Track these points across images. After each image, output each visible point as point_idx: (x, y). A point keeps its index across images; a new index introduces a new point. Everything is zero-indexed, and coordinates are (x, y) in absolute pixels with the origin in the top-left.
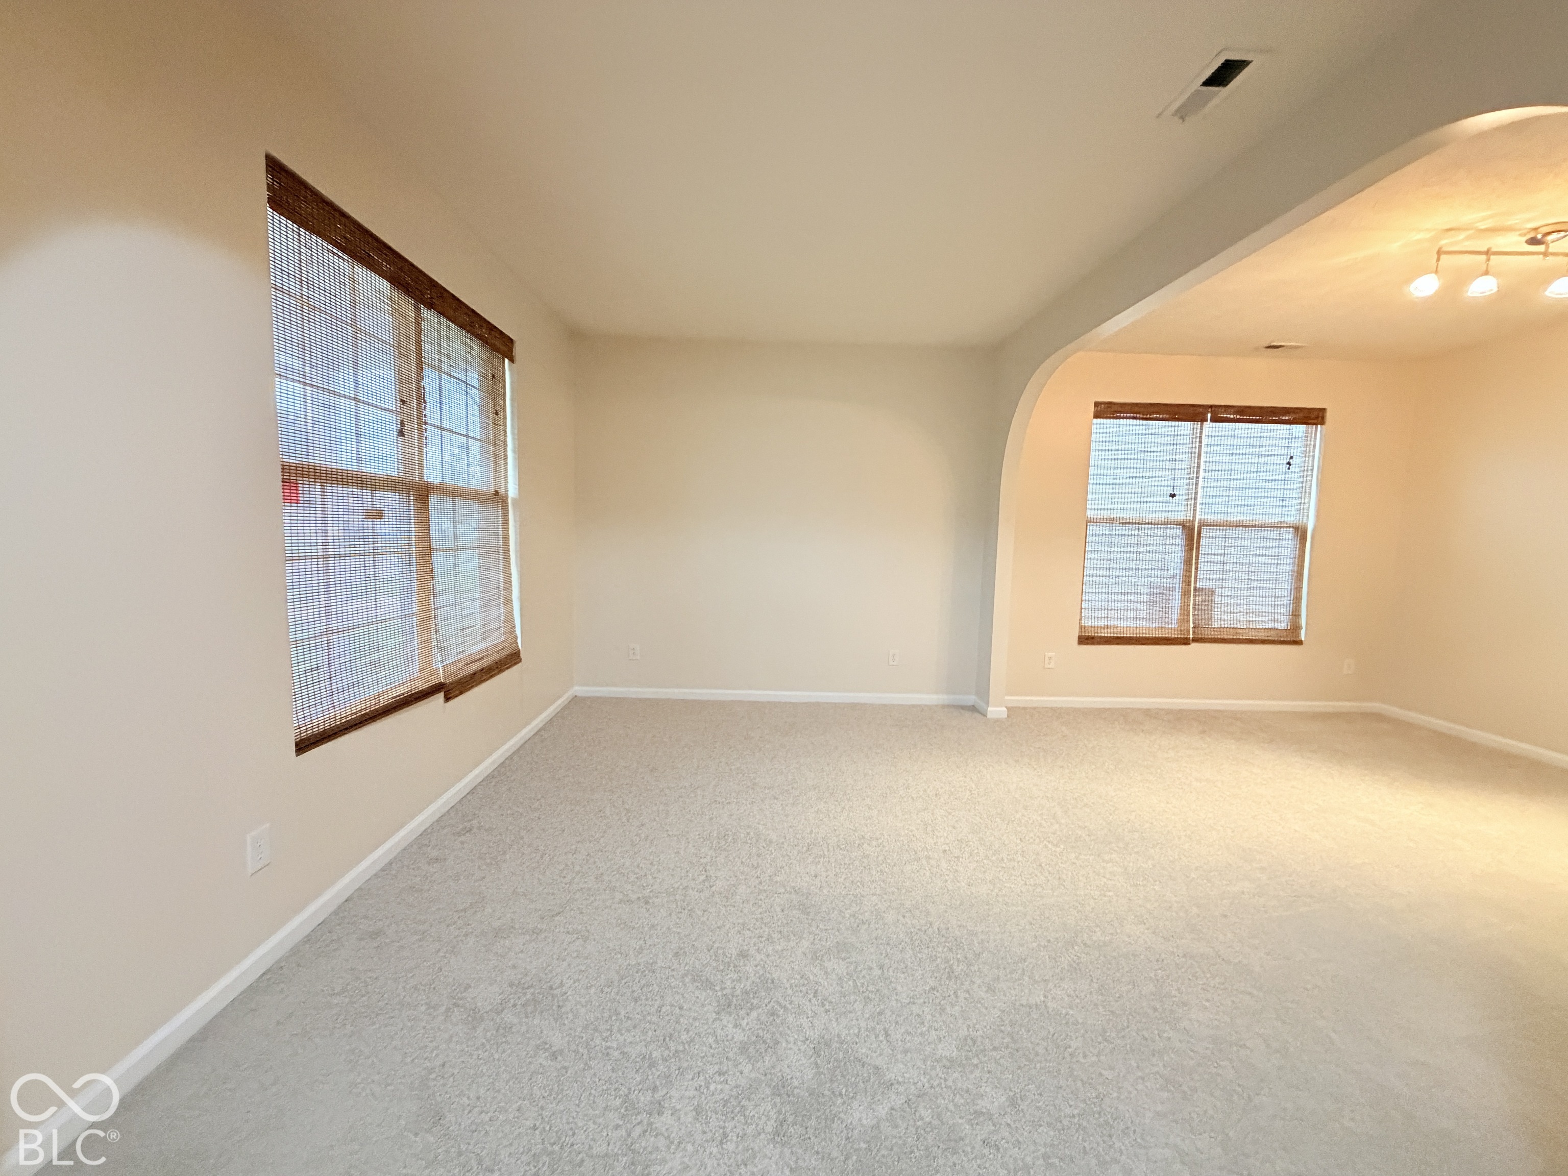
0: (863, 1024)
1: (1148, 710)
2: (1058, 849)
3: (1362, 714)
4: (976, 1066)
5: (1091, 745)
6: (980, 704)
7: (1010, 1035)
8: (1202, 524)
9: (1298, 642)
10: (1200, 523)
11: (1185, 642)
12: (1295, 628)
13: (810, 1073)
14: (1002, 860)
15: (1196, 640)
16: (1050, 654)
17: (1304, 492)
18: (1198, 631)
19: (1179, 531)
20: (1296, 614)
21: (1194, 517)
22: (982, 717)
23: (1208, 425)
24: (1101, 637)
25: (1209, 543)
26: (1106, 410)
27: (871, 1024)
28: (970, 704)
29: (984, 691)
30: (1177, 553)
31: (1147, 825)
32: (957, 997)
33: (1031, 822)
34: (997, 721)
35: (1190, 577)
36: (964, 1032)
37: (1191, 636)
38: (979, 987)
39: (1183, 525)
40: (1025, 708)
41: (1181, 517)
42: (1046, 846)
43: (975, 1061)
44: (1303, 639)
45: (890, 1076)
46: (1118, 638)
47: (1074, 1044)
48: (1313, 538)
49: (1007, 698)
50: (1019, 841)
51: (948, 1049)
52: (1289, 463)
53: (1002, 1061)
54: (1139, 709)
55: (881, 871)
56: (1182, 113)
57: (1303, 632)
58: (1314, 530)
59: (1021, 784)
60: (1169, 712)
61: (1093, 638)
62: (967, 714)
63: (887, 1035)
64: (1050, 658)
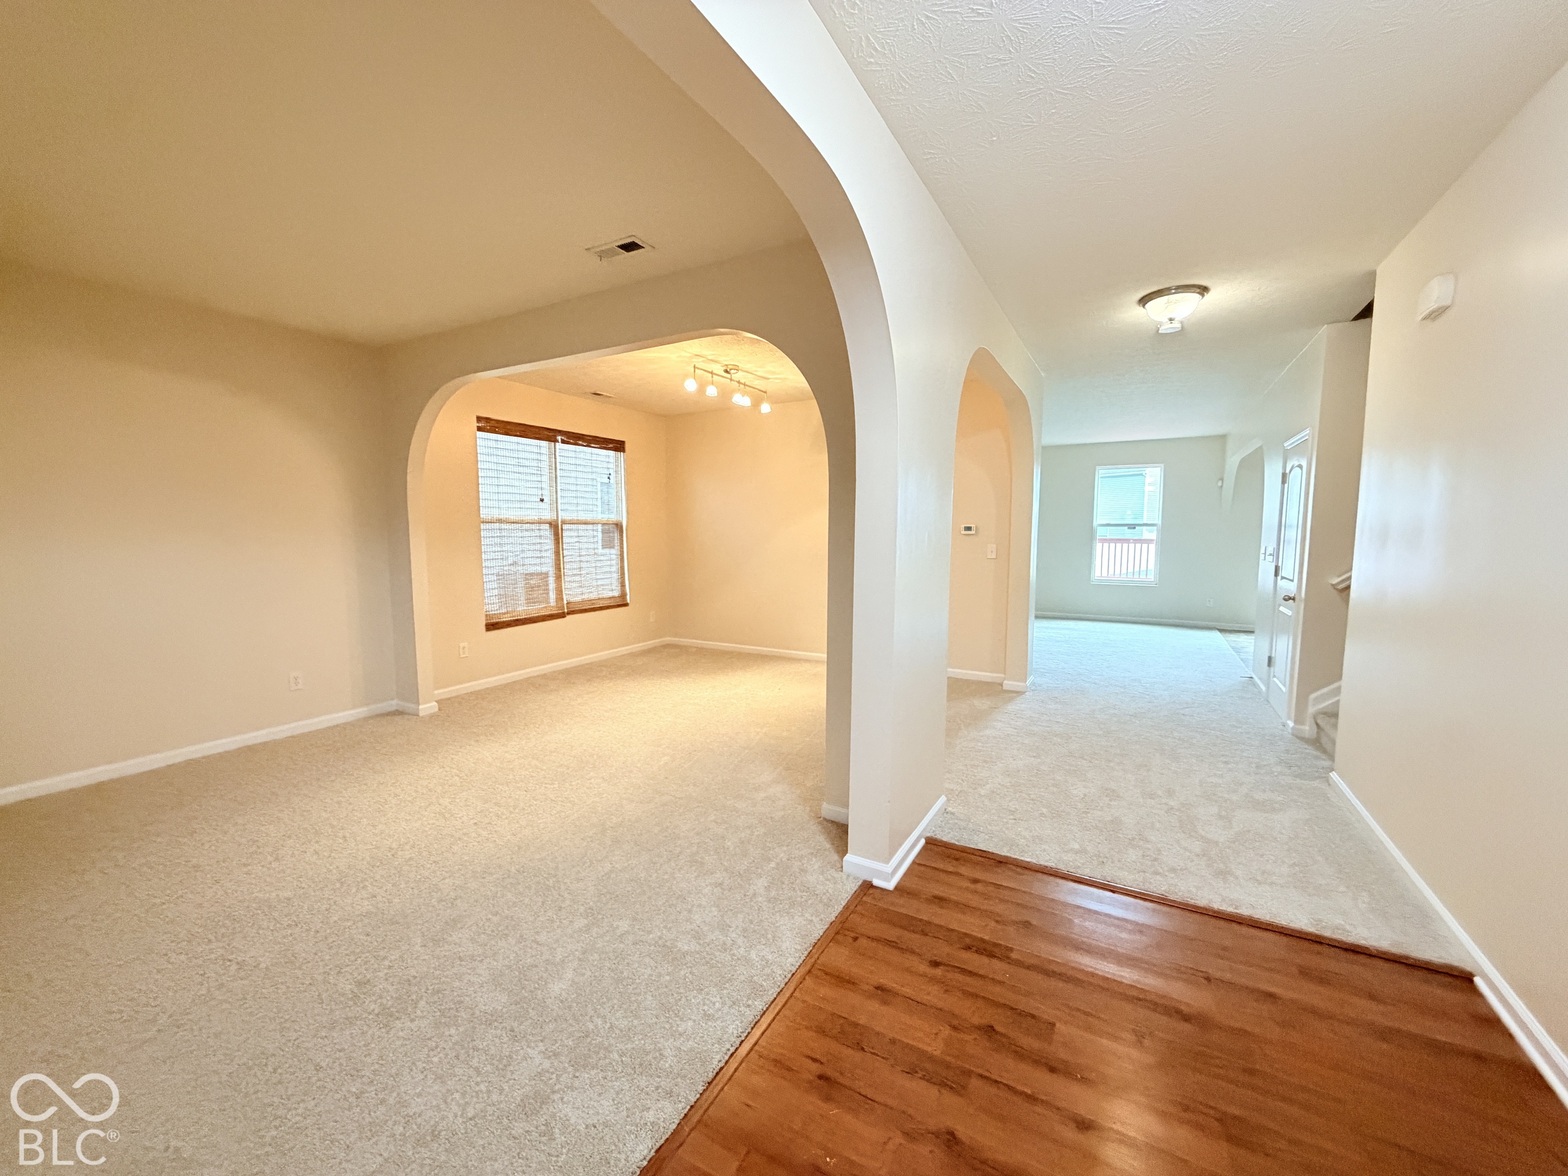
0: (516, 949)
1: (545, 675)
2: (555, 786)
3: (662, 646)
4: (603, 918)
5: (523, 712)
6: (409, 706)
7: (608, 892)
8: (564, 522)
9: (626, 605)
10: (562, 522)
11: (562, 615)
12: (623, 595)
13: (504, 999)
14: (524, 809)
15: (569, 613)
16: (462, 645)
17: (619, 499)
18: (570, 606)
19: (547, 526)
20: (623, 585)
21: (557, 517)
22: (415, 717)
23: (559, 445)
24: (504, 622)
25: (568, 536)
26: (489, 425)
27: (521, 946)
28: (393, 708)
29: (410, 691)
30: (549, 544)
31: (597, 749)
32: (562, 896)
33: (523, 777)
34: (432, 716)
35: (560, 564)
36: (582, 909)
37: (566, 611)
38: (571, 883)
39: (550, 524)
40: (449, 699)
41: (548, 516)
42: (546, 787)
43: (600, 916)
44: (629, 601)
45: (559, 957)
46: (517, 620)
47: (642, 875)
48: (627, 530)
49: (436, 692)
50: (525, 793)
51: (581, 923)
52: (609, 478)
53: (614, 906)
54: (538, 676)
55: (435, 862)
56: (601, 255)
57: (628, 597)
58: (627, 526)
59: (494, 756)
60: (561, 672)
61: (497, 623)
62: (397, 718)
63: (538, 943)
64: (464, 648)
